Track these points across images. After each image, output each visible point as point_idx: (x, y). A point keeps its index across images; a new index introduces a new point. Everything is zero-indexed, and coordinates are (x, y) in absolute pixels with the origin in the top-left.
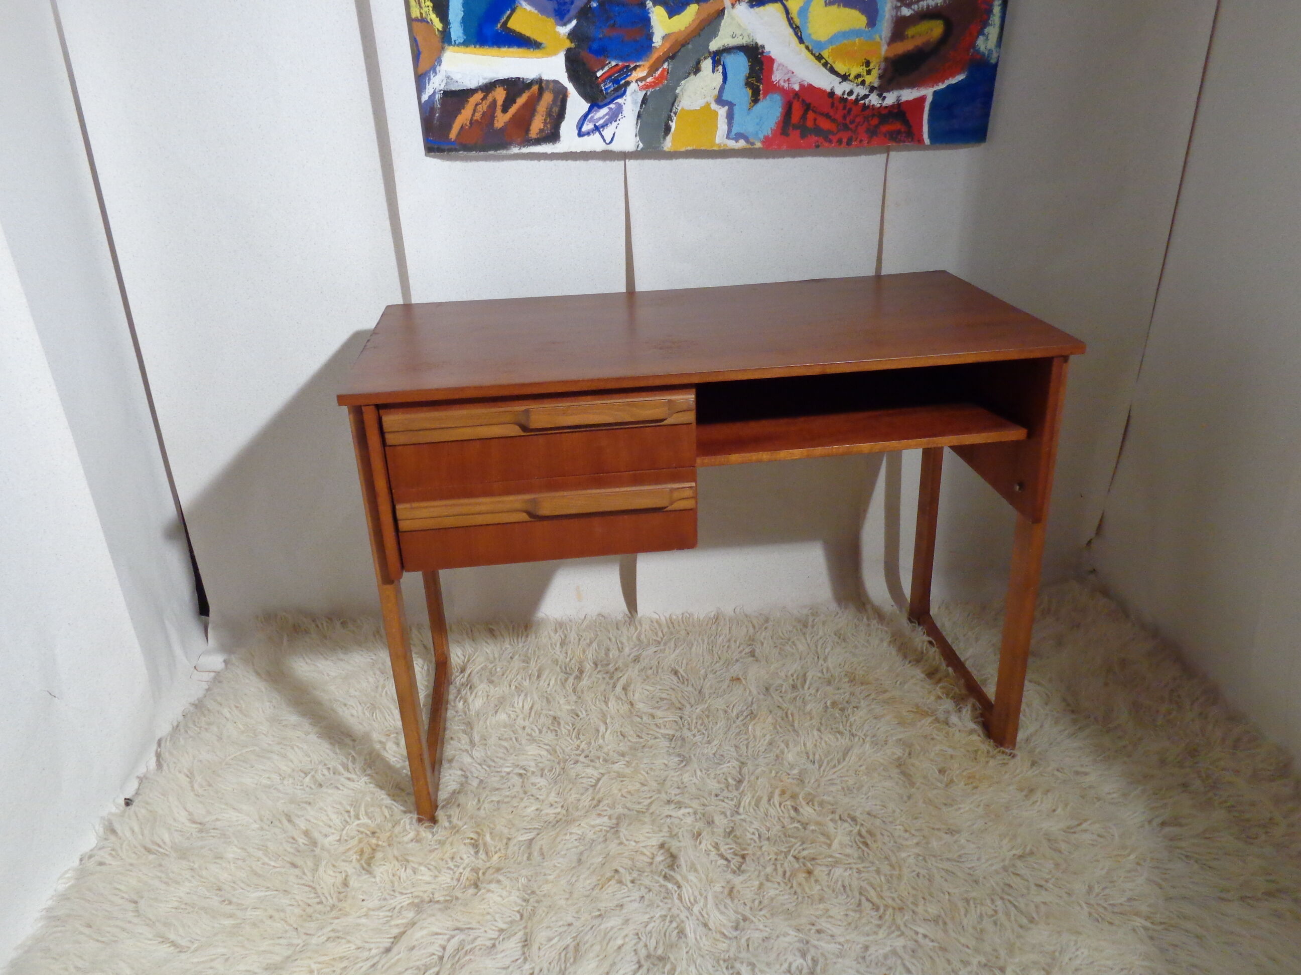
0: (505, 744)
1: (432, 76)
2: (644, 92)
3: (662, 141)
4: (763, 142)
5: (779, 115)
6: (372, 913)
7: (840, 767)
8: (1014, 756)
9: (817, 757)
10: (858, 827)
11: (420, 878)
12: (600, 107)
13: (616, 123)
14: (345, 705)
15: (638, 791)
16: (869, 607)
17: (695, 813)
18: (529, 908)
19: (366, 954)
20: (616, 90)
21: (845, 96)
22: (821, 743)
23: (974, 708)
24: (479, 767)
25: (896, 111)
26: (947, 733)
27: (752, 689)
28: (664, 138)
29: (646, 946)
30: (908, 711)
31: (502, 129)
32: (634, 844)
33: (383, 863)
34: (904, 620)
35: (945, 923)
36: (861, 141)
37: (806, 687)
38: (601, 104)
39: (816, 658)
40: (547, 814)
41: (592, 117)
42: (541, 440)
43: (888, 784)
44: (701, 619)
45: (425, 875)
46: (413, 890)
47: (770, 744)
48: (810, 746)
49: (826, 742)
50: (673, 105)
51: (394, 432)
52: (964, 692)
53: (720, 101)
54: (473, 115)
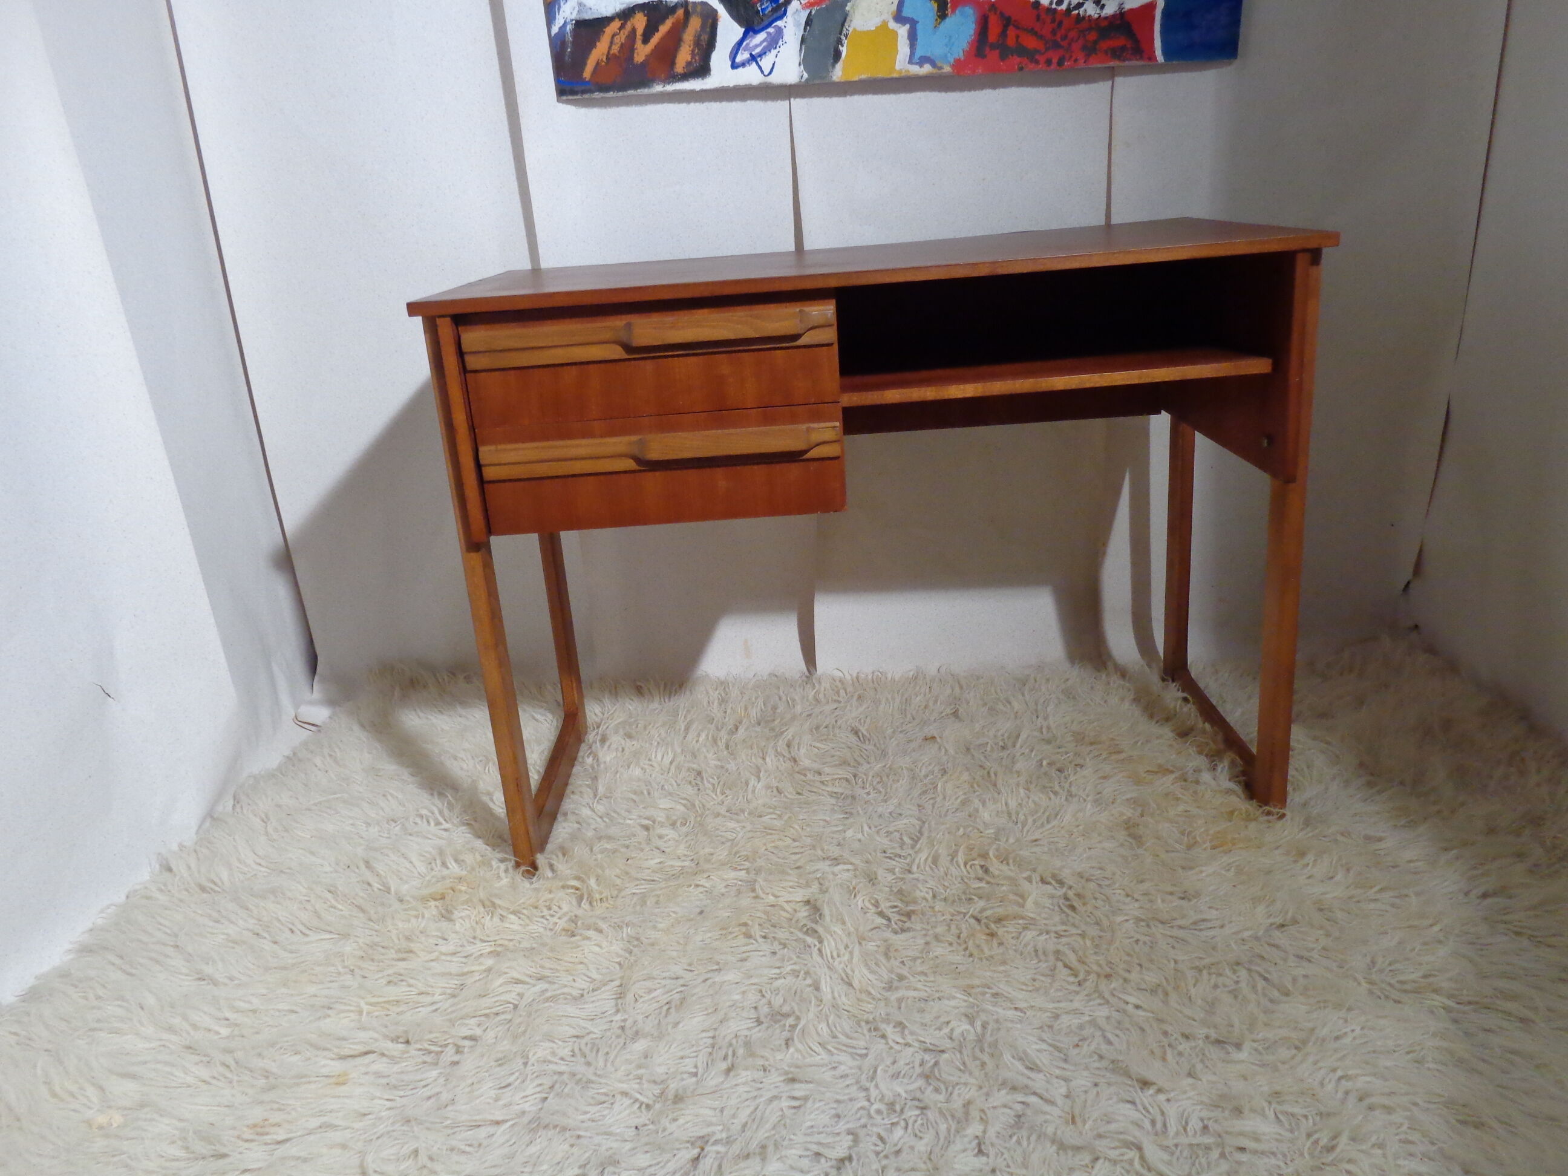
0: (634, 797)
1: (562, 4)
2: (808, 11)
3: (830, 70)
4: (953, 66)
5: (972, 32)
6: (443, 957)
7: (1049, 826)
8: (1284, 815)
9: (1022, 817)
10: (1064, 890)
11: (508, 925)
12: (756, 32)
13: (776, 51)
14: (455, 758)
15: (788, 846)
16: (1110, 665)
17: (855, 870)
18: (632, 959)
19: (429, 999)
20: (774, 10)
21: (1054, 6)
22: (1028, 803)
23: (1233, 763)
24: (599, 820)
25: (1118, 22)
26: (1195, 792)
27: (947, 747)
28: (833, 66)
29: (769, 1003)
30: (1148, 771)
31: (644, 64)
32: (771, 897)
33: (466, 907)
34: (1154, 677)
35: (1166, 994)
36: (1076, 60)
37: (1018, 745)
38: (756, 28)
39: (1035, 717)
40: (672, 866)
41: (748, 44)
42: (649, 366)
43: (1108, 845)
44: (897, 679)
45: (514, 923)
46: (497, 938)
47: (964, 803)
48: (1013, 804)
49: (1034, 801)
50: (843, 25)
51: (475, 353)
52: (1222, 746)
53: (899, 18)
54: (610, 48)
